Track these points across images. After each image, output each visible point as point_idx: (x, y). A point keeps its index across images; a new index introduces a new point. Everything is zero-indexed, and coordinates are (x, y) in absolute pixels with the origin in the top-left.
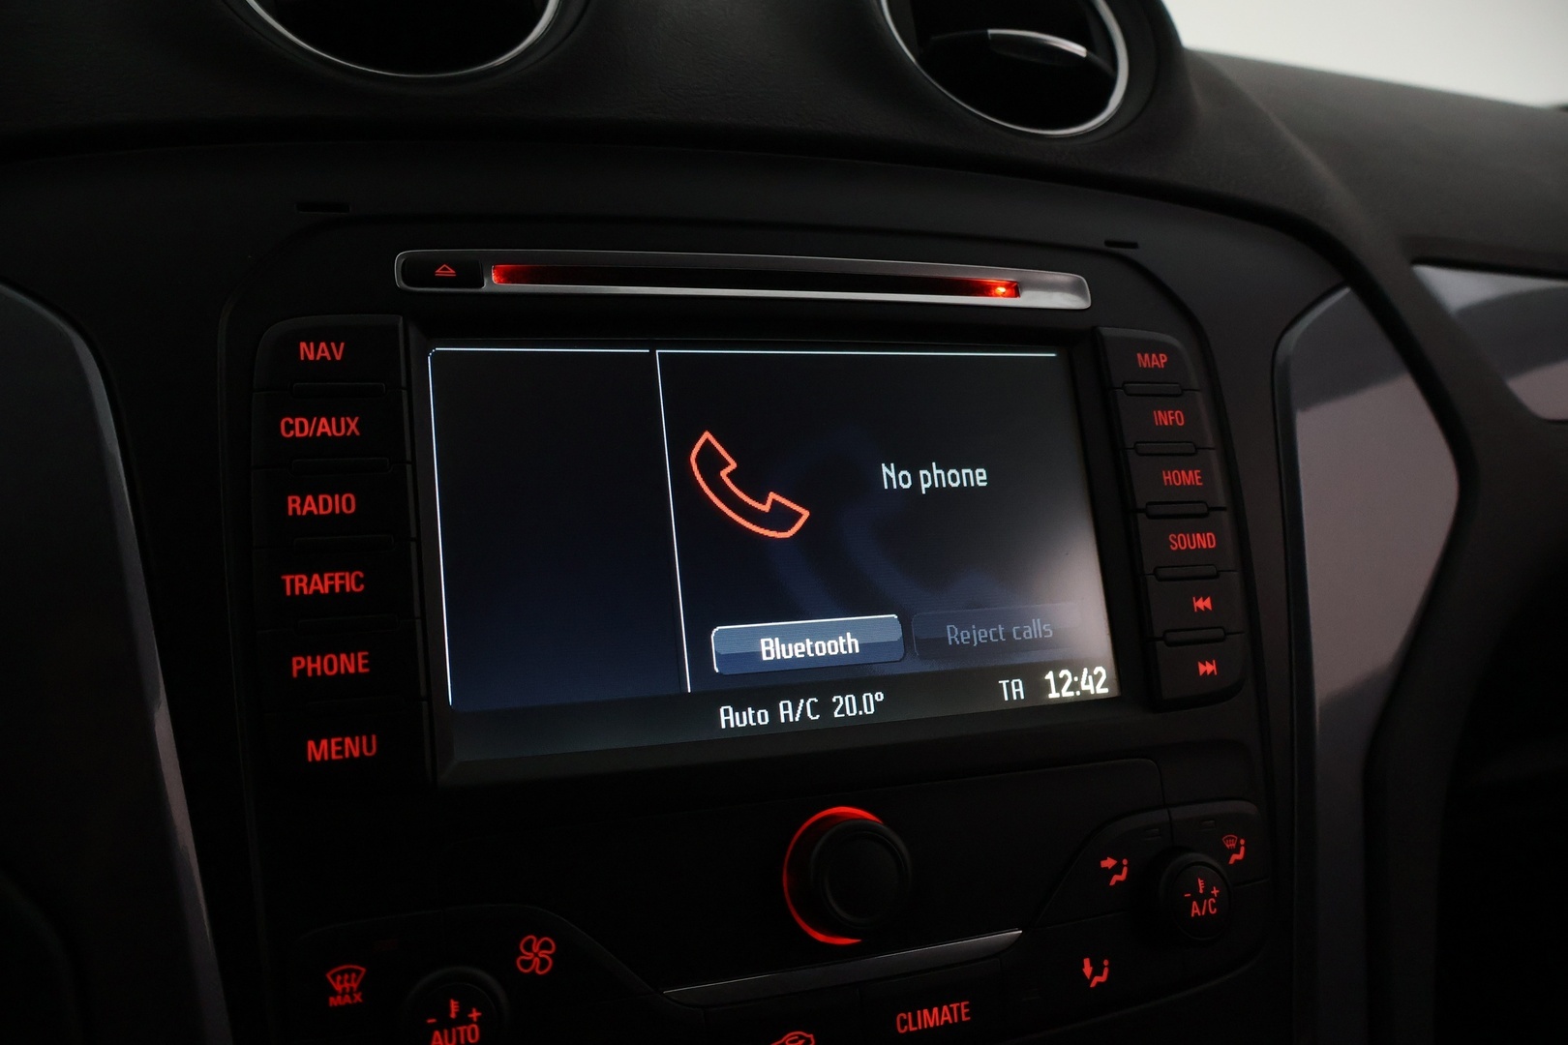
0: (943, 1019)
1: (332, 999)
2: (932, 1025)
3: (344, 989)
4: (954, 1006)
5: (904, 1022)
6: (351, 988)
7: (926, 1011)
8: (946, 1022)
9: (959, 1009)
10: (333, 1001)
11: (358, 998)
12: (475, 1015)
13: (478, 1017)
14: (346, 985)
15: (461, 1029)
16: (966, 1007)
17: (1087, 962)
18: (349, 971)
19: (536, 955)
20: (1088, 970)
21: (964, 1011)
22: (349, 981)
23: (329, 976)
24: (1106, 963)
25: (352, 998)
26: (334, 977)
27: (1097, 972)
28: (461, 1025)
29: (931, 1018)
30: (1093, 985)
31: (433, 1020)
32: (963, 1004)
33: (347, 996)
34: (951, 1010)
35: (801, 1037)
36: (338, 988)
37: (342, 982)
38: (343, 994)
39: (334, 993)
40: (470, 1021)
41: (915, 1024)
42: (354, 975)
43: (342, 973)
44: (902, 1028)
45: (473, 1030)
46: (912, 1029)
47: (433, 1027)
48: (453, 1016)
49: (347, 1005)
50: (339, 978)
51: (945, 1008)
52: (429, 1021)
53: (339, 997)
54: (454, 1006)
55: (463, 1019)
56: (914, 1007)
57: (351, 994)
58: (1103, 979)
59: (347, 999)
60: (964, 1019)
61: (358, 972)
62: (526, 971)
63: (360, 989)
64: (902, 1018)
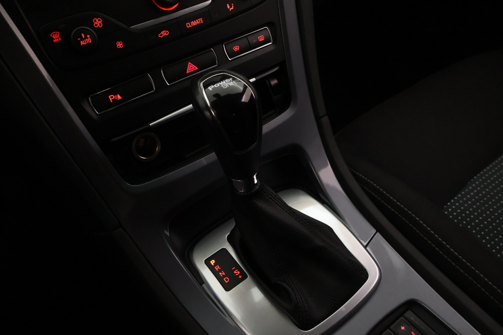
0: (197, 23)
1: (54, 40)
2: (195, 25)
3: (56, 38)
4: (199, 20)
5: (188, 25)
6: (58, 37)
7: (193, 22)
8: (198, 24)
9: (200, 20)
10: (55, 41)
11: (60, 39)
12: (88, 36)
13: (89, 37)
14: (56, 37)
15: (87, 40)
16: (202, 19)
17: (228, 5)
18: (56, 33)
19: (98, 23)
20: (228, 7)
21: (201, 20)
22: (56, 36)
23: (51, 35)
24: (232, 4)
25: (59, 39)
26: (52, 35)
27: (231, 7)
28: (86, 39)
29: (194, 23)
30: (230, 10)
31: (80, 39)
32: (201, 19)
33: (57, 39)
34: (198, 21)
35: (165, 32)
36: (54, 38)
37: (55, 36)
38: (56, 39)
39: (54, 39)
40: (88, 38)
41: (191, 25)
42: (57, 34)
43: (54, 34)
44: (188, 26)
45: (89, 40)
46: (190, 26)
47: (80, 41)
48: (83, 37)
49: (58, 41)
50: (54, 35)
51: (197, 20)
52: (79, 39)
53: (56, 40)
54: (83, 35)
55: (86, 38)
56: (190, 21)
57: (58, 38)
58: (232, 8)
59: (57, 40)
60: (202, 22)
61: (58, 33)
62: (97, 27)
63: (59, 37)
64: (187, 24)
